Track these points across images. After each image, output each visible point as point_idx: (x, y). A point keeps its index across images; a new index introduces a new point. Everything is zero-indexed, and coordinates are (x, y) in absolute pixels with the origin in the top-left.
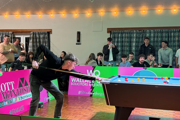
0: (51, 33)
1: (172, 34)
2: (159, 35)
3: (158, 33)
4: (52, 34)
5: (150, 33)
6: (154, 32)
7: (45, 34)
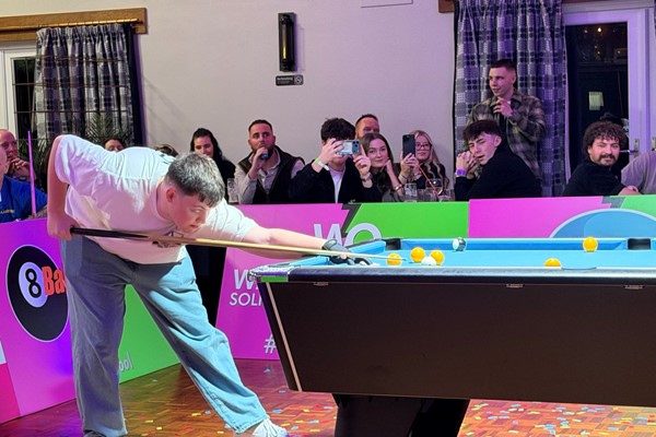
0: (140, 28)
4: (146, 32)
7: (113, 37)
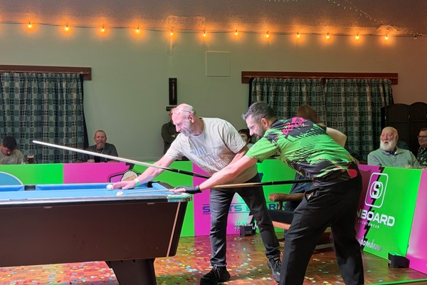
1: (64, 84)
2: (34, 85)
3: (30, 80)
5: (12, 79)
6: (23, 79)
